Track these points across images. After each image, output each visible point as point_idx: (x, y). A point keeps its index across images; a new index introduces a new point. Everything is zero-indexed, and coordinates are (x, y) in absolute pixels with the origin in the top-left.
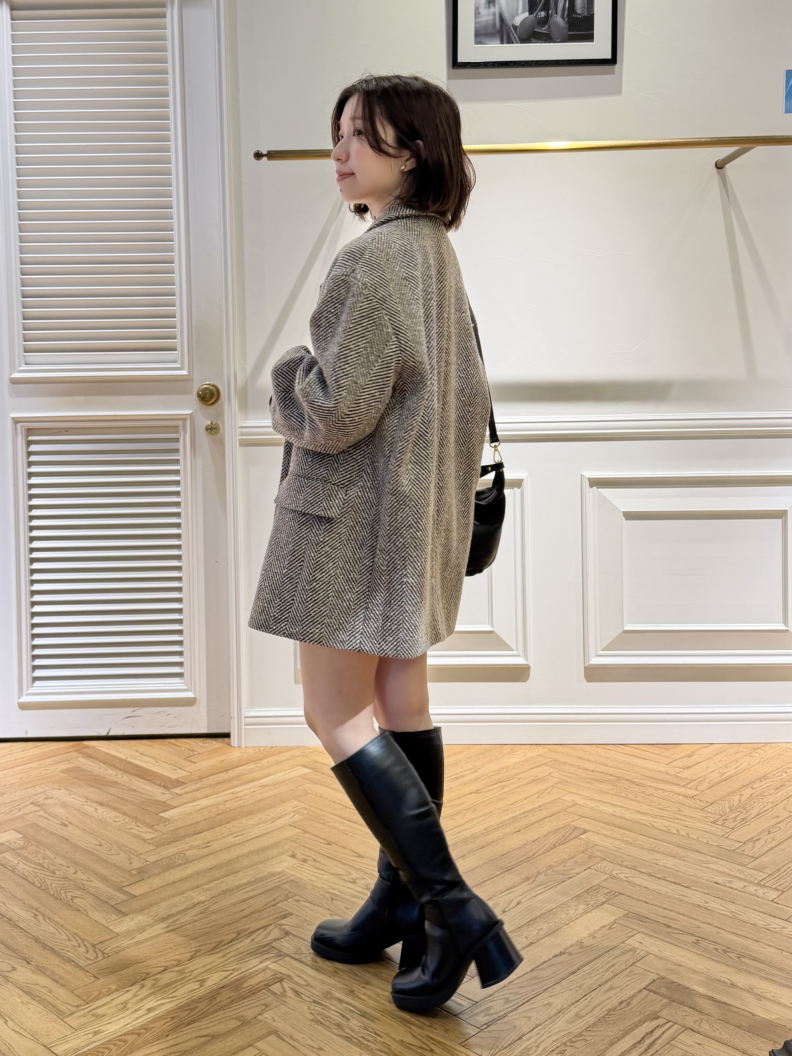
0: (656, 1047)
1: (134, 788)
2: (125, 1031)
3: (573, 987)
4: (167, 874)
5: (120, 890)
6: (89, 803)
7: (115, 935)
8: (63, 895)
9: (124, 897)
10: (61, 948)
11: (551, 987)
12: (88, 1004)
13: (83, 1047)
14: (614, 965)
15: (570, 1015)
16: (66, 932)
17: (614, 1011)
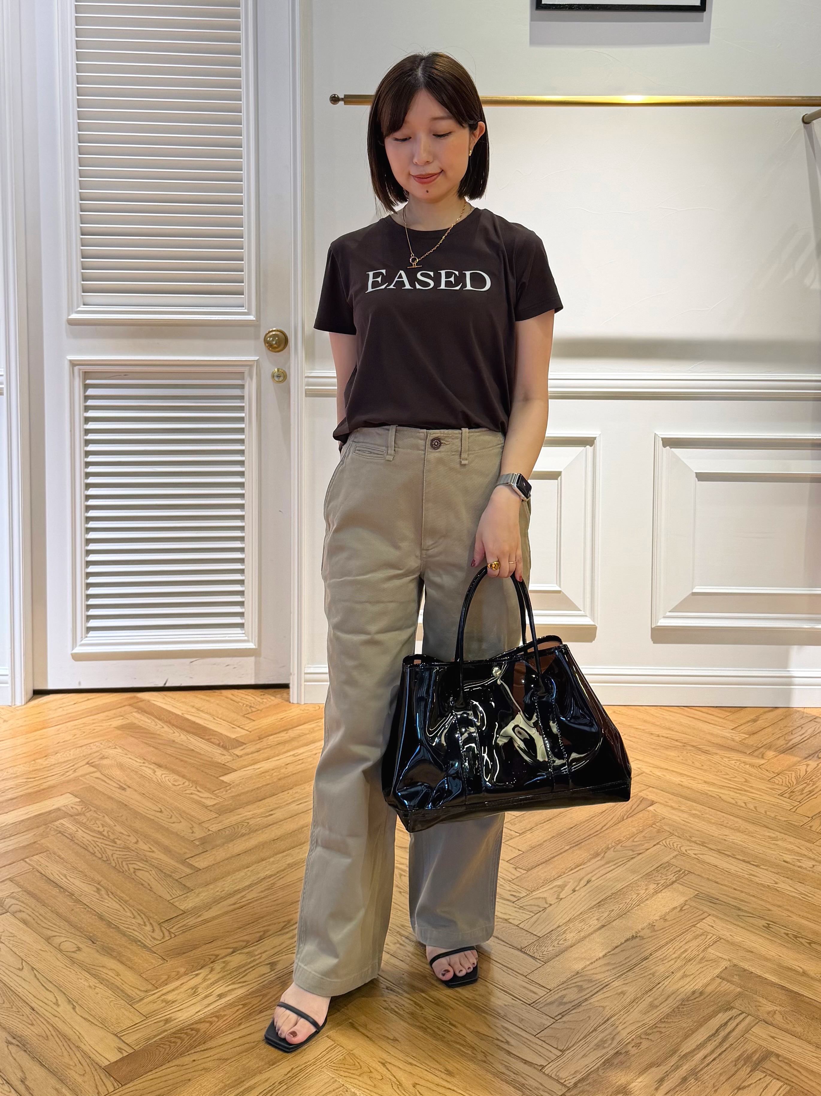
0: (731, 1040)
1: (193, 748)
2: (197, 1019)
3: (646, 974)
4: (230, 845)
5: (184, 862)
6: (146, 764)
7: (181, 912)
8: (126, 866)
9: (188, 871)
10: (127, 926)
11: (624, 973)
12: (157, 988)
13: (155, 1036)
14: (686, 951)
15: (643, 1005)
16: (130, 908)
17: (688, 1001)
